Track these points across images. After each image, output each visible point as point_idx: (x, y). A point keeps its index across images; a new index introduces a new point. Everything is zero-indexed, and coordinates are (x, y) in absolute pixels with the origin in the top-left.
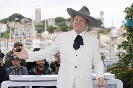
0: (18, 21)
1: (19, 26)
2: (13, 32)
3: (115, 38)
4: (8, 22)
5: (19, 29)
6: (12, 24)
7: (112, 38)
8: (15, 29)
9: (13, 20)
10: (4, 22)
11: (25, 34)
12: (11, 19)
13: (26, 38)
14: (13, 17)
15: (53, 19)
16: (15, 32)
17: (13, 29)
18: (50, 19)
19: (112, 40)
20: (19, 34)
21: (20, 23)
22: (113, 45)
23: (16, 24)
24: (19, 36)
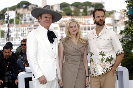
0: (25, 8)
1: (27, 12)
2: (22, 18)
3: (118, 21)
4: (17, 9)
5: (27, 15)
6: (20, 11)
7: (115, 21)
8: (24, 15)
9: (21, 7)
10: (13, 9)
11: (32, 19)
12: (19, 6)
13: (33, 23)
14: (21, 5)
15: (58, 4)
16: (23, 18)
17: (21, 15)
18: (55, 4)
19: (115, 23)
20: (27, 20)
21: (28, 9)
22: (116, 27)
23: (24, 10)
24: (27, 21)
